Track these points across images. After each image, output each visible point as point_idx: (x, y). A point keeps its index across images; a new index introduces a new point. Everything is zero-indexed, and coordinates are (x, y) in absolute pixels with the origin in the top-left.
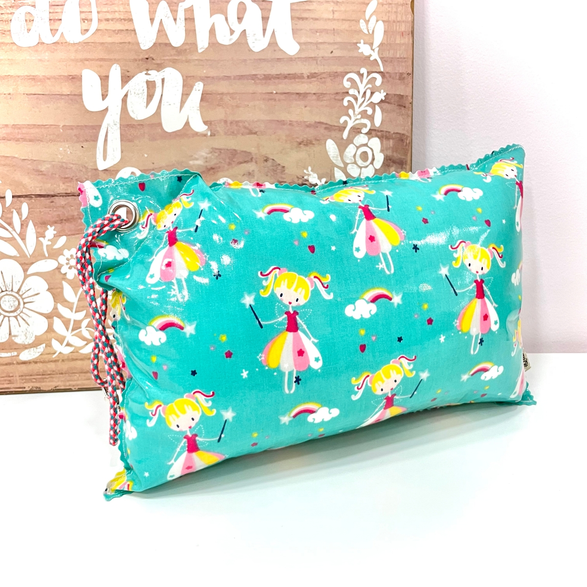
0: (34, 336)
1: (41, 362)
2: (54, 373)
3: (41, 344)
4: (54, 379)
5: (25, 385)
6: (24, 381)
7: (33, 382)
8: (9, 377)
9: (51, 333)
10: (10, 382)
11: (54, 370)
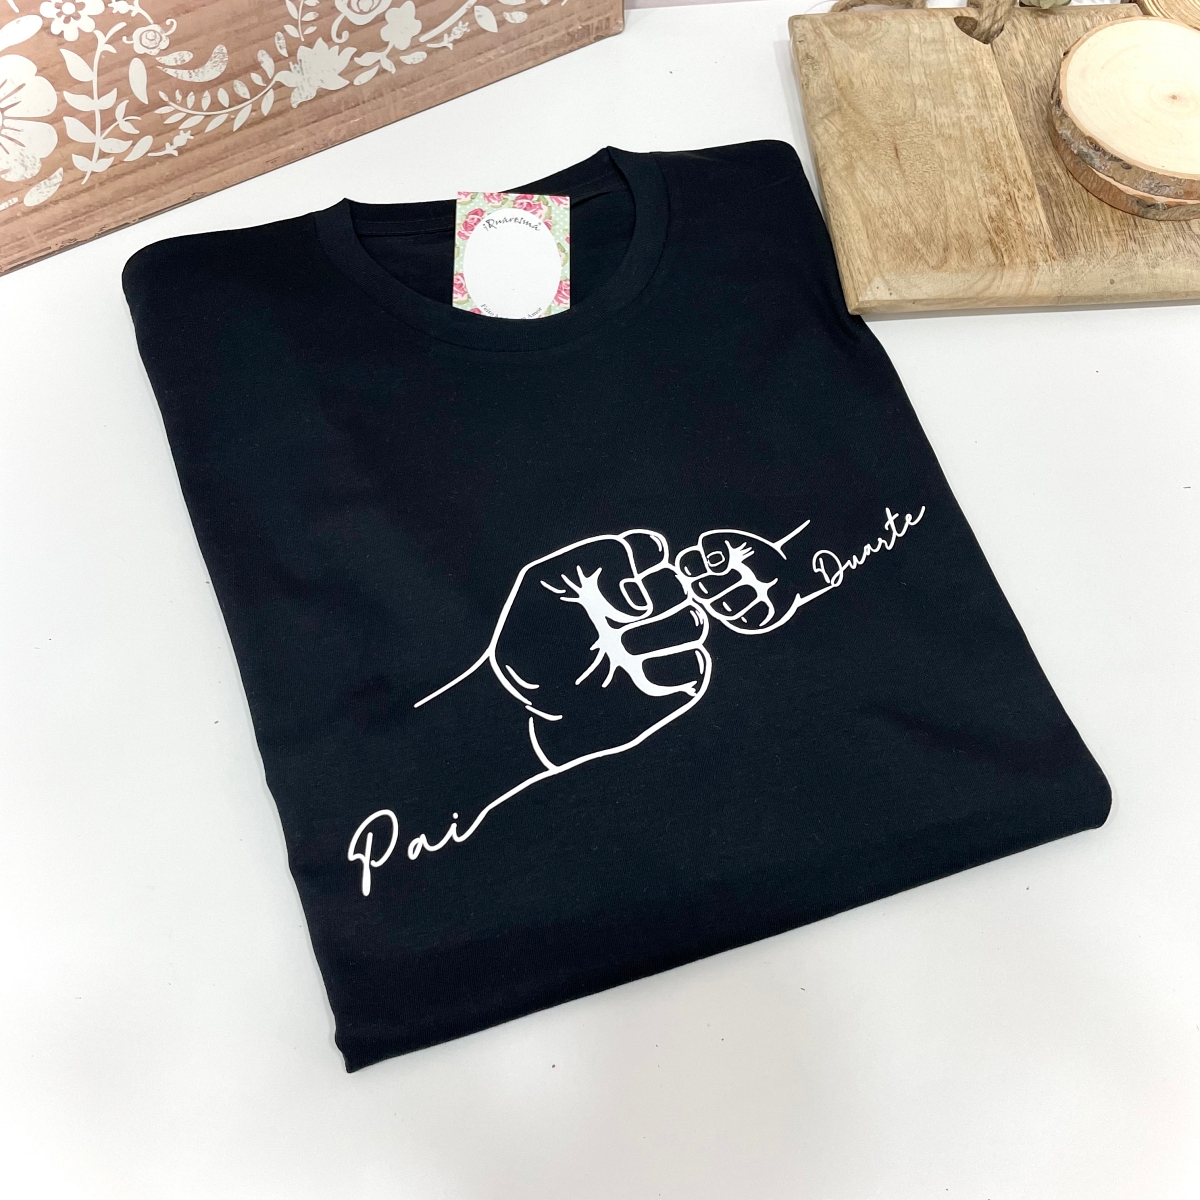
0: (38, 160)
1: (64, 199)
2: (92, 208)
3: (55, 170)
4: (96, 219)
5: (50, 243)
6: (46, 237)
7: (63, 234)
8: (19, 240)
9: (68, 145)
10: (22, 247)
11: (91, 203)
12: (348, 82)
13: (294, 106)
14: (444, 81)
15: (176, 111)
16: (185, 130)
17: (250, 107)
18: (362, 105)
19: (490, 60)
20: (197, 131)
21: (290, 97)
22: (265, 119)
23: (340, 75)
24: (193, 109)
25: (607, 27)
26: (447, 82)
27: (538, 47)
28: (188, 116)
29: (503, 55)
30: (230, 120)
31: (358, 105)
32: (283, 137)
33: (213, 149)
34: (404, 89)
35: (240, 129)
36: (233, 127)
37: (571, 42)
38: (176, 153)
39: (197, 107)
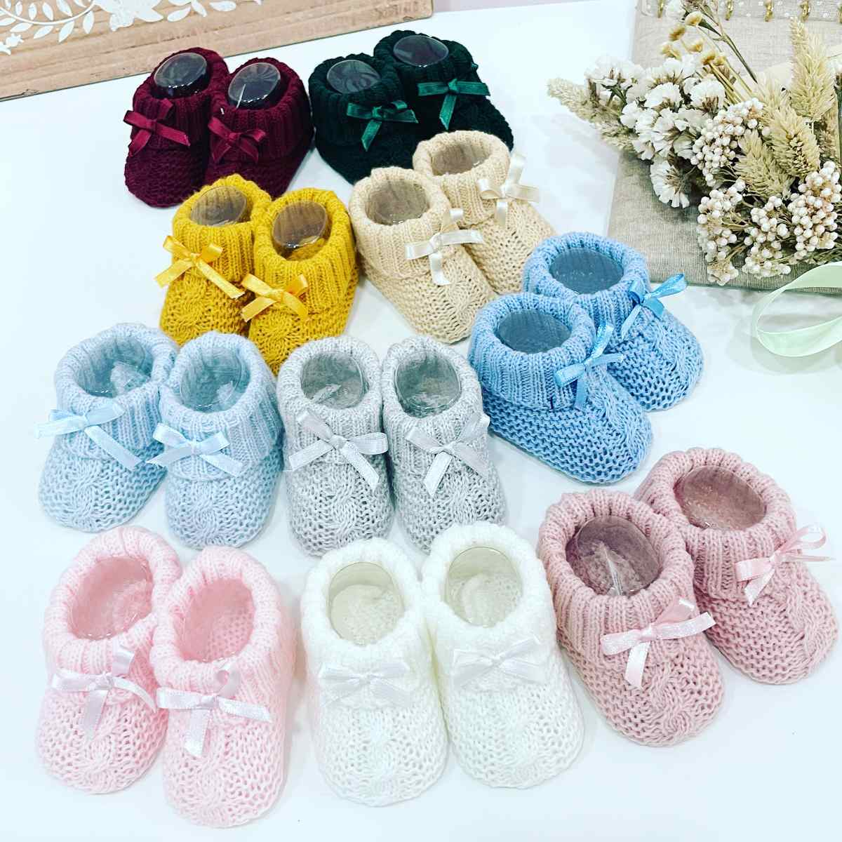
12: (162, 17)
13: (114, 29)
14: (253, 32)
15: (6, 16)
16: (16, 34)
17: (72, 24)
18: (177, 40)
19: (298, 20)
20: (26, 36)
21: (108, 21)
22: (87, 36)
23: (154, 9)
24: (21, 16)
25: (416, 11)
26: (256, 34)
27: (347, 18)
28: (17, 22)
29: (310, 18)
30: (55, 32)
31: (173, 39)
32: (106, 55)
33: (41, 54)
34: (216, 32)
35: (65, 41)
36: (58, 38)
37: (379, 18)
38: (9, 52)
39: (25, 15)
